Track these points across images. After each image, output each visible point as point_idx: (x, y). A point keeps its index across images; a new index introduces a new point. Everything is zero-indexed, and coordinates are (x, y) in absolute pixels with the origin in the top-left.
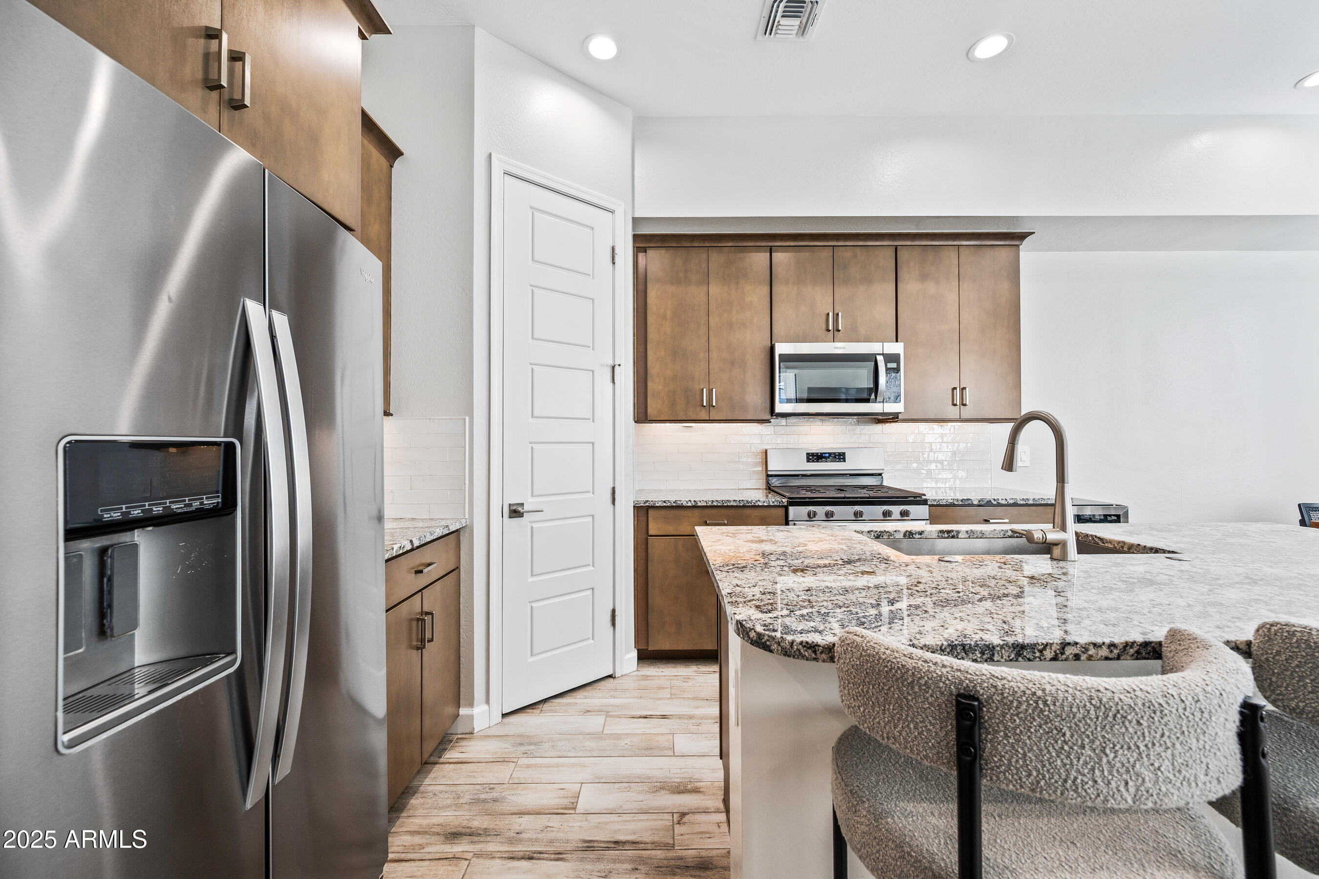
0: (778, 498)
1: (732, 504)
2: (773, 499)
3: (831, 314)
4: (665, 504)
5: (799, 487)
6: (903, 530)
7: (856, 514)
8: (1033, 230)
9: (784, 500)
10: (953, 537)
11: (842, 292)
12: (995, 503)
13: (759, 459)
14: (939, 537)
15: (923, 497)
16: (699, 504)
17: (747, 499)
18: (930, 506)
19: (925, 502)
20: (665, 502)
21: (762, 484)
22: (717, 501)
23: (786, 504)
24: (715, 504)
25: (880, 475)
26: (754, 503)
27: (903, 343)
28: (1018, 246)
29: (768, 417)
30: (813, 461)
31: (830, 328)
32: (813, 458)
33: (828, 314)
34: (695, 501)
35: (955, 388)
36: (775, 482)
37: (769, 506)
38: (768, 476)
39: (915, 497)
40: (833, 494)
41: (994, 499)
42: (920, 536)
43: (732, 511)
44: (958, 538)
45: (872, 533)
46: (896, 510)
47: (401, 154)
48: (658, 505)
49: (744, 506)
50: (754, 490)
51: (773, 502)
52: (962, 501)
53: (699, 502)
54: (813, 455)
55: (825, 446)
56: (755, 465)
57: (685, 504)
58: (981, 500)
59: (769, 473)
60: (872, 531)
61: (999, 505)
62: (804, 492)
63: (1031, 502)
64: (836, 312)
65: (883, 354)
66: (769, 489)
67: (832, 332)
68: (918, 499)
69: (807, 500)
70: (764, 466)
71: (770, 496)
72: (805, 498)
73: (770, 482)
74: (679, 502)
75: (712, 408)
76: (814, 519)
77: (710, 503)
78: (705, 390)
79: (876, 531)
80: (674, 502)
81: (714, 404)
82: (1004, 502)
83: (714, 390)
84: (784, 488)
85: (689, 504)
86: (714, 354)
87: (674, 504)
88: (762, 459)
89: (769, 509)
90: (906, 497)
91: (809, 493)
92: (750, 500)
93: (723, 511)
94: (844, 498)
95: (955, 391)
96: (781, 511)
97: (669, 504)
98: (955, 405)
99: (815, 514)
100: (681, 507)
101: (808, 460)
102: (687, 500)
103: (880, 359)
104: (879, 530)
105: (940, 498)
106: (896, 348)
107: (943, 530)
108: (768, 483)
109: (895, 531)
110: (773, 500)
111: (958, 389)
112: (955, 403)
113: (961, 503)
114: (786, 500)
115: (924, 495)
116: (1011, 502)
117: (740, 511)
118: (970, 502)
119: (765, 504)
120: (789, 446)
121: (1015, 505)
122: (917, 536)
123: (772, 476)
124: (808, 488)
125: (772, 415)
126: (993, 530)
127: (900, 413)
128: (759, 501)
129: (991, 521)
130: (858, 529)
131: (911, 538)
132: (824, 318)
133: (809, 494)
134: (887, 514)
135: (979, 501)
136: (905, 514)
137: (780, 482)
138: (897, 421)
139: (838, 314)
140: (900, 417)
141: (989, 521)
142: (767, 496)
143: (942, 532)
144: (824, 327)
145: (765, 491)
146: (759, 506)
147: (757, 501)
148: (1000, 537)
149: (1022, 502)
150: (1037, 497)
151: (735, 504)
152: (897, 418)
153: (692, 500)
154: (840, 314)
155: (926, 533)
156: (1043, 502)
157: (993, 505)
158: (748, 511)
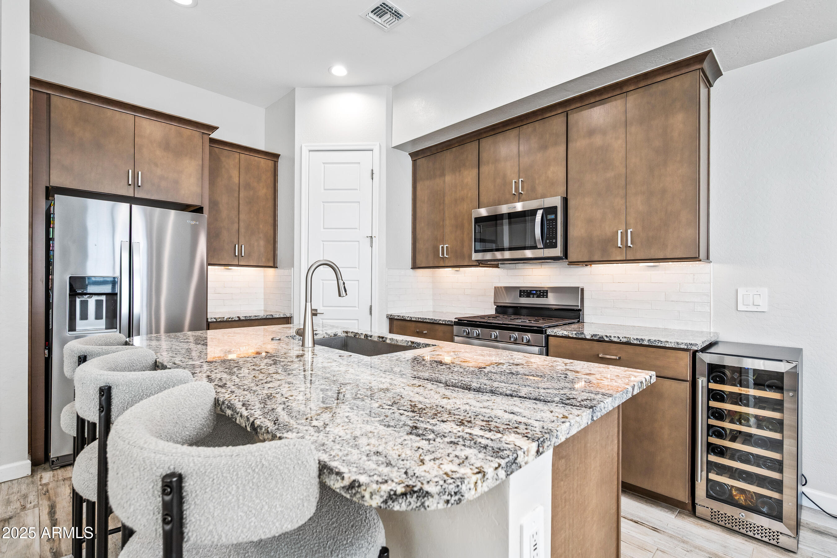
1: (427, 320)
3: (514, 182)
11: (525, 161)
12: (606, 339)
16: (413, 319)
18: (550, 336)
20: (398, 316)
24: (420, 320)
25: (579, 310)
26: (438, 321)
30: (523, 297)
31: (515, 192)
32: (524, 294)
34: (411, 317)
41: (607, 336)
43: (430, 326)
47: (279, 155)
49: (433, 323)
54: (524, 291)
57: (407, 319)
58: (596, 336)
59: (496, 304)
61: (611, 342)
63: (646, 343)
65: (543, 208)
67: (516, 195)
75: (445, 258)
77: (417, 319)
78: (440, 247)
82: (616, 340)
85: (408, 319)
86: (447, 222)
97: (400, 318)
98: (620, 247)
99: (467, 332)
100: (405, 320)
102: (407, 316)
113: (575, 336)
116: (624, 340)
117: (433, 325)
119: (444, 323)
121: (628, 343)
123: (498, 306)
135: (592, 336)
146: (440, 324)
149: (635, 342)
151: (429, 321)
156: (659, 345)
157: (604, 341)
158: (437, 327)
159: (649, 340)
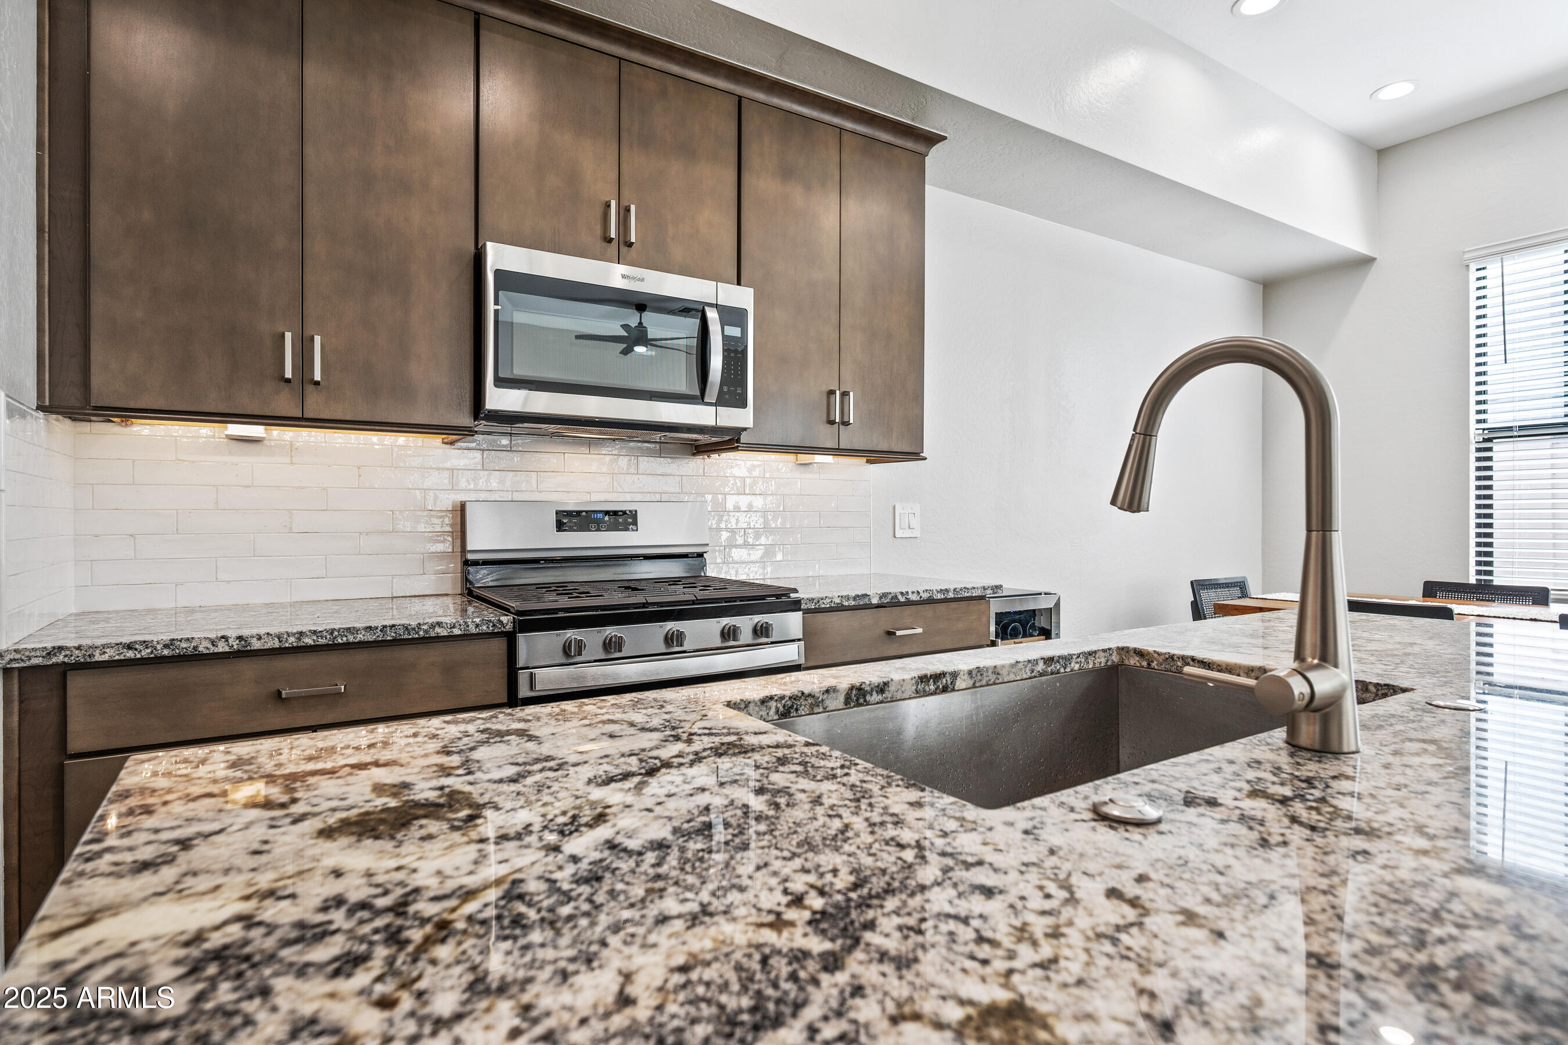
0: (491, 615)
1: (360, 637)
2: (479, 618)
3: (613, 204)
4: (130, 654)
5: (539, 586)
6: (844, 685)
7: (670, 639)
8: (945, 131)
9: (504, 619)
10: (945, 690)
11: (636, 161)
12: (902, 599)
13: (445, 524)
14: (920, 694)
15: (793, 595)
16: (256, 645)
17: (405, 622)
18: (807, 612)
19: (795, 606)
20: (130, 647)
21: (451, 583)
22: (315, 632)
23: (509, 627)
24: (309, 641)
25: (700, 555)
26: (426, 631)
27: (752, 290)
28: (923, 156)
29: (466, 421)
30: (571, 530)
31: (613, 235)
32: (570, 521)
33: (608, 205)
34: (240, 638)
35: (831, 393)
36: (484, 577)
37: (466, 637)
38: (467, 563)
39: (778, 596)
40: (618, 598)
41: (902, 593)
42: (880, 697)
43: (361, 658)
44: (953, 690)
45: (773, 704)
46: (745, 623)
48: (105, 657)
49: (397, 642)
50: (433, 599)
51: (477, 626)
52: (854, 599)
53: (254, 641)
54: (569, 514)
55: (595, 497)
56: (436, 537)
58: (884, 595)
59: (470, 557)
60: (771, 698)
61: (909, 603)
62: (553, 597)
63: (951, 595)
64: (624, 203)
65: (716, 306)
66: (470, 593)
67: (615, 243)
68: (784, 599)
69: (561, 615)
70: (458, 542)
71: (471, 609)
72: (556, 611)
73: (470, 577)
74: (184, 645)
75: (310, 389)
76: (578, 659)
77: (292, 639)
78: (288, 336)
79: (782, 698)
80: (166, 646)
81: (318, 377)
82: (914, 597)
83: (318, 339)
84: (505, 590)
85: (222, 647)
86: (318, 246)
87: (166, 652)
88: (452, 525)
89: (466, 643)
90: (763, 597)
91: (566, 598)
92: (414, 623)
93: (334, 659)
94: (644, 605)
95: (832, 397)
96: (499, 646)
97: (145, 653)
98: (832, 422)
99: (580, 646)
100: (194, 658)
101: (560, 526)
102: (213, 636)
103: (712, 315)
104: (788, 693)
105: (821, 596)
106: (742, 297)
107: (926, 676)
108: (466, 580)
109: (827, 691)
110: (477, 620)
111: (838, 392)
112: (832, 418)
113: (853, 603)
114: (511, 617)
115: (795, 591)
116: (925, 596)
117: (385, 654)
118: (866, 601)
119: (457, 632)
120: (518, 497)
121: (931, 601)
122: (875, 697)
123: (476, 563)
124: (561, 588)
125: (476, 417)
126: (1013, 661)
127: (745, 429)
128: (439, 624)
129: (898, 633)
130: (736, 697)
131: (861, 705)
132: (599, 210)
133: (564, 602)
134: (729, 634)
135: (881, 598)
136: (761, 631)
137: (495, 576)
138: (736, 449)
139: (628, 210)
140: (744, 438)
141: (894, 633)
142: (464, 611)
143: (923, 679)
144: (598, 230)
145: (459, 600)
146: (439, 639)
147: (433, 626)
148: (1025, 676)
149: (940, 596)
150: (959, 586)
151: (370, 637)
152: (738, 441)
153: (232, 634)
154: (633, 208)
155: (892, 688)
156: (966, 595)
157: (899, 604)
158: (409, 654)
159: (955, 590)
